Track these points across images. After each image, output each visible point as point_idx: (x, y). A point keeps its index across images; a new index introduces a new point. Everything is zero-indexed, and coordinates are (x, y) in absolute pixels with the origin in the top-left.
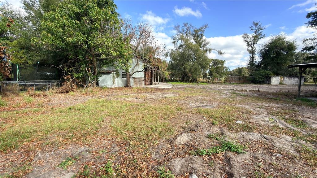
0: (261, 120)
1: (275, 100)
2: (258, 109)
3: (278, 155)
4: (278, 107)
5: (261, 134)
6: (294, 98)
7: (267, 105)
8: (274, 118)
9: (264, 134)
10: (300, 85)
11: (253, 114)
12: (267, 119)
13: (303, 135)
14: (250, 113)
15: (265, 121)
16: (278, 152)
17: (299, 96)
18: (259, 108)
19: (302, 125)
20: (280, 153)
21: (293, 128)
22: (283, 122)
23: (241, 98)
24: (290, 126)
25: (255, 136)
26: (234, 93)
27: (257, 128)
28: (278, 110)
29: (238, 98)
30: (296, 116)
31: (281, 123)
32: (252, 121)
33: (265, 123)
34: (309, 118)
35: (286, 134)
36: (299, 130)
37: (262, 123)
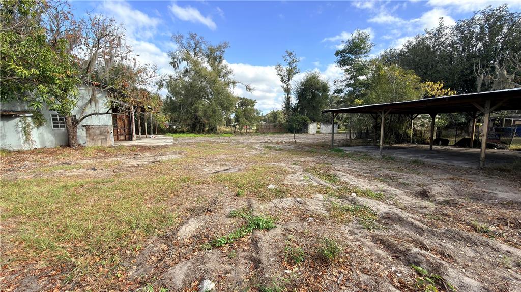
0: (296, 180)
1: (311, 152)
2: (294, 166)
3: (311, 220)
4: (313, 161)
5: (295, 197)
6: (329, 148)
7: (303, 160)
8: (309, 175)
9: (298, 197)
10: (333, 133)
11: (288, 173)
12: (302, 178)
13: (334, 190)
14: (284, 172)
15: (300, 181)
16: (311, 216)
17: (333, 146)
18: (295, 164)
19: (332, 178)
20: (312, 217)
21: (325, 184)
22: (318, 179)
23: (275, 152)
24: (323, 183)
25: (288, 202)
26: (268, 147)
27: (290, 191)
28: (313, 165)
29: (273, 154)
30: (328, 170)
31: (315, 180)
32: (286, 182)
33: (300, 184)
34: (339, 170)
35: (319, 192)
36: (331, 186)
37: (297, 183)
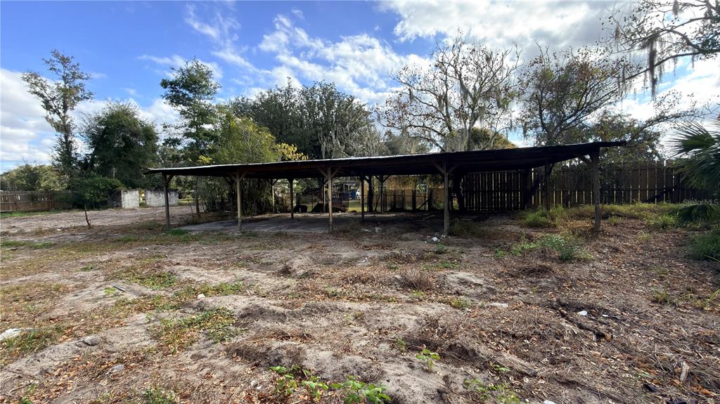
0: (87, 301)
1: (126, 242)
2: (82, 274)
3: (118, 368)
4: (130, 257)
5: (79, 338)
6: (163, 231)
7: (105, 258)
8: (119, 283)
9: (88, 333)
11: (66, 291)
12: (103, 293)
13: (169, 298)
14: (54, 292)
15: (96, 300)
16: (120, 361)
17: (170, 226)
18: (85, 269)
19: (165, 280)
20: (122, 363)
21: (152, 293)
22: (137, 287)
23: (31, 254)
24: (148, 291)
25: (63, 350)
26: (8, 245)
27: (69, 328)
28: (129, 265)
29: (23, 257)
30: (159, 267)
31: (133, 291)
32: (58, 312)
33: (95, 306)
34: (178, 264)
35: (140, 310)
36: (162, 293)
37: (88, 307)
